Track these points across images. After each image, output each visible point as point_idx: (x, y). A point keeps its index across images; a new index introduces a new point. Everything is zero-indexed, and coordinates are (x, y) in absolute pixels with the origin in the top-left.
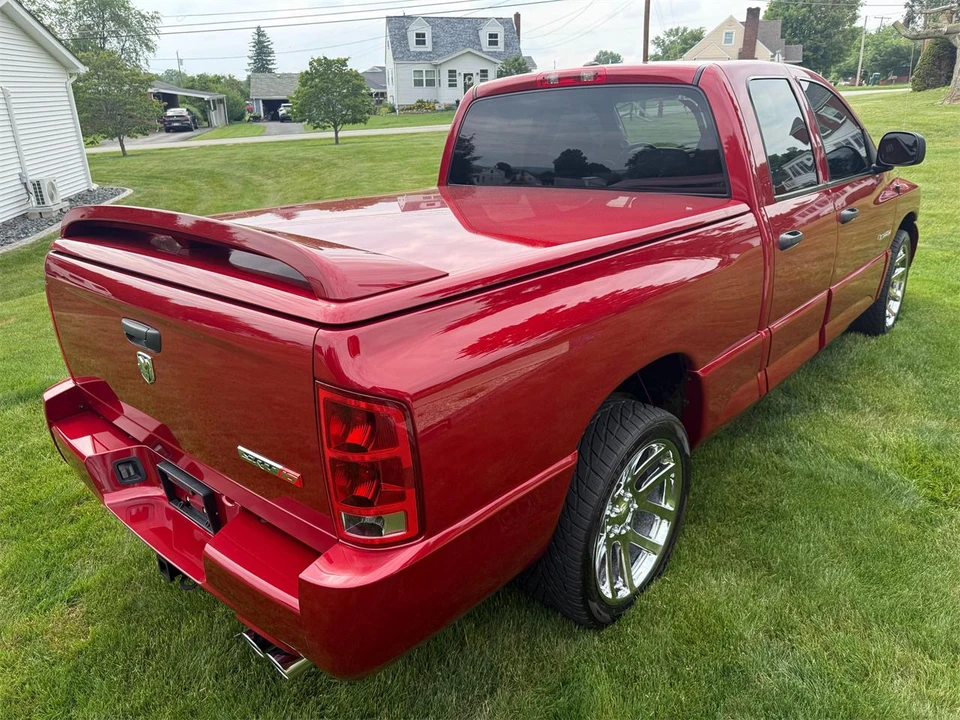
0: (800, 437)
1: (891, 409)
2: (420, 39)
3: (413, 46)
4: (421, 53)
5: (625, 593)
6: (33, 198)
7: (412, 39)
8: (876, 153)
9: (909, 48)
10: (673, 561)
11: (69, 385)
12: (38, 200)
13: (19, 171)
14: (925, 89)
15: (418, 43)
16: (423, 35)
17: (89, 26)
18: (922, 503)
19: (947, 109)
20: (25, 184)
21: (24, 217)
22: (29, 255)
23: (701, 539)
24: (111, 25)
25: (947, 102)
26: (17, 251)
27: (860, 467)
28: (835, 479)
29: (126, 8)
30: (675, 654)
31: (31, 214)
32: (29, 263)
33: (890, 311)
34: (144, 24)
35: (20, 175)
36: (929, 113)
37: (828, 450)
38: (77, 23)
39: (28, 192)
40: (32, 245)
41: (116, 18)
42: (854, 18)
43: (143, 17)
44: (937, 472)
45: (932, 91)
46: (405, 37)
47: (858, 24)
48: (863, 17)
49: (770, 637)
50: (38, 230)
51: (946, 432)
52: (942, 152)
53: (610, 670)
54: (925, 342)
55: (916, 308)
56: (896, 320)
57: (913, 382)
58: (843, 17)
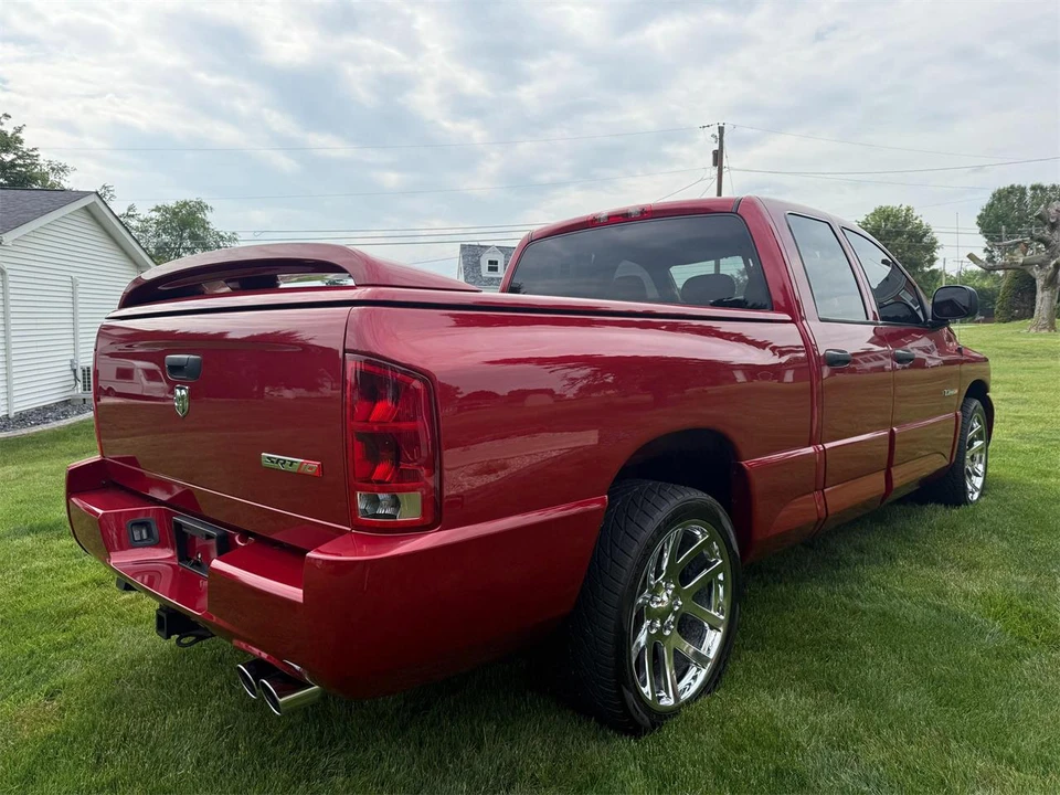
0: (873, 584)
1: (975, 565)
2: (493, 266)
3: (485, 273)
4: (493, 279)
5: (668, 702)
6: (80, 385)
7: (485, 266)
8: (930, 307)
9: (992, 290)
10: (726, 679)
11: (96, 457)
12: (84, 386)
13: (72, 357)
14: (1010, 321)
15: (490, 269)
16: (496, 263)
17: (166, 244)
18: (1007, 640)
19: (1034, 336)
20: (75, 371)
21: (66, 402)
22: (65, 435)
23: (758, 663)
24: (188, 243)
25: (1033, 331)
26: (53, 430)
27: (938, 609)
28: (911, 620)
29: (205, 229)
30: (723, 758)
31: (75, 400)
32: (64, 440)
33: (974, 486)
34: (221, 243)
35: (71, 361)
36: (1015, 339)
37: (903, 596)
38: (155, 240)
39: (76, 379)
40: (70, 425)
41: (193, 237)
42: (932, 261)
43: (221, 237)
44: (1025, 616)
45: (1017, 323)
46: (478, 264)
47: (937, 266)
48: (941, 258)
49: (833, 747)
50: (79, 413)
51: (1035, 584)
52: (1029, 368)
53: (645, 769)
54: (1012, 513)
55: (1002, 485)
56: (981, 495)
57: (997, 545)
58: (920, 259)
